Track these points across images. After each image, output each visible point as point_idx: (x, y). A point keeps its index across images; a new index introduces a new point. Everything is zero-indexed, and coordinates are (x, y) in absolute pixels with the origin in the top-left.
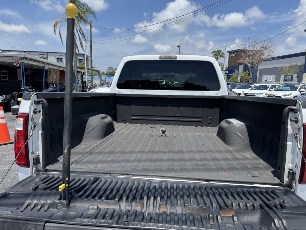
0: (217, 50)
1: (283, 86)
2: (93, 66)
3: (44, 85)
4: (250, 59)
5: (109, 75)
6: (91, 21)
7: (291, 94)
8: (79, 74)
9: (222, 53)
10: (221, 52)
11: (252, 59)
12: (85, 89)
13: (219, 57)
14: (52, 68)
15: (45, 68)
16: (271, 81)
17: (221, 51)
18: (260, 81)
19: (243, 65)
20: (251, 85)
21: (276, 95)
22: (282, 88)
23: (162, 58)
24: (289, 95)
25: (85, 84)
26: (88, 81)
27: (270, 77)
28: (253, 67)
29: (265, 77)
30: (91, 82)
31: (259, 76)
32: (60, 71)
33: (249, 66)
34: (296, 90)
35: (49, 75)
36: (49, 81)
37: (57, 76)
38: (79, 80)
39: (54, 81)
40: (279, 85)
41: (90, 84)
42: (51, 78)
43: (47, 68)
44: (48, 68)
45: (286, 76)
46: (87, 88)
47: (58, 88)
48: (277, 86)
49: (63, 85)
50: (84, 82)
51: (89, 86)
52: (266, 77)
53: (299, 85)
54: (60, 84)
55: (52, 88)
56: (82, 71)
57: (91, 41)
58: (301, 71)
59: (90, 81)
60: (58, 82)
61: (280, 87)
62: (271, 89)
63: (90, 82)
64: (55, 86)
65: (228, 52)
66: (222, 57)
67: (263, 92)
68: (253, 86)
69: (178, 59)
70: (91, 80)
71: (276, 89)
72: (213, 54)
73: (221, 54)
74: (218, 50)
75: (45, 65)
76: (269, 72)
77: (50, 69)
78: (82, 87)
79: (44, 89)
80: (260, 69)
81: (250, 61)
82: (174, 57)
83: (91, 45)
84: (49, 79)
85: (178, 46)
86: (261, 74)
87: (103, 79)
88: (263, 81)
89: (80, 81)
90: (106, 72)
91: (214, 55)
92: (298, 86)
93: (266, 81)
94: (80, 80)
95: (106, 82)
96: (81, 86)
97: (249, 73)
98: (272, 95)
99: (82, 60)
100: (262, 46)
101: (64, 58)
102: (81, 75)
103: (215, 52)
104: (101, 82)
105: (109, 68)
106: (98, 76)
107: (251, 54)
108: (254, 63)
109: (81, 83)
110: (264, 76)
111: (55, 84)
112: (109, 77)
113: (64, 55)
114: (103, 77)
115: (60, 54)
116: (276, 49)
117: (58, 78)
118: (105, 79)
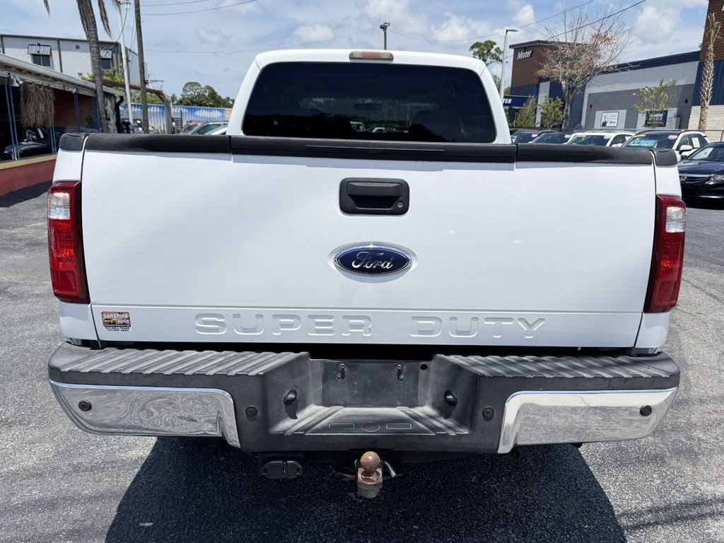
0: (483, 41)
1: (642, 138)
3: (14, 133)
4: (568, 67)
5: (188, 104)
8: (108, 101)
9: (498, 50)
10: (495, 47)
11: (571, 67)
14: (30, 83)
15: (12, 81)
16: (615, 124)
17: (495, 44)
18: (590, 126)
19: (548, 83)
20: (567, 136)
22: (639, 143)
23: (357, 56)
26: (135, 120)
27: (612, 114)
28: (574, 88)
29: (601, 116)
30: (145, 124)
31: (587, 111)
32: (56, 91)
33: (564, 86)
34: (670, 147)
35: (25, 104)
36: (26, 121)
37: (46, 106)
38: (109, 119)
39: (40, 121)
40: (633, 135)
41: (140, 129)
42: (32, 111)
43: (17, 82)
44: (21, 82)
45: (652, 112)
47: (53, 140)
48: (627, 138)
50: (124, 123)
52: (604, 114)
53: (679, 135)
56: (117, 92)
57: (137, 6)
58: (686, 101)
59: (139, 122)
60: (50, 124)
61: (634, 139)
63: (139, 125)
64: (42, 136)
65: (511, 47)
66: (497, 59)
68: (571, 137)
69: (395, 62)
70: (144, 117)
71: (624, 144)
72: (472, 52)
73: (493, 51)
74: (486, 42)
75: (11, 74)
76: (610, 102)
77: (26, 84)
79: (15, 142)
80: (590, 95)
81: (565, 72)
82: (386, 57)
83: (139, 16)
84: (25, 114)
85: (381, 27)
86: (591, 106)
87: (173, 116)
88: (597, 125)
89: (113, 121)
90: (179, 97)
91: (475, 53)
92: (675, 137)
93: (604, 124)
94: (111, 119)
95: (184, 123)
97: (564, 105)
99: (109, 59)
100: (597, 32)
101: (55, 54)
102: (113, 103)
103: (478, 47)
104: (169, 125)
105: (187, 85)
106: (160, 107)
107: (568, 53)
108: (576, 77)
109: (116, 128)
110: (598, 113)
111: (42, 130)
112: (192, 111)
113: (54, 44)
114: (175, 111)
115: (42, 42)
116: (630, 41)
117: (51, 111)
118: (179, 117)
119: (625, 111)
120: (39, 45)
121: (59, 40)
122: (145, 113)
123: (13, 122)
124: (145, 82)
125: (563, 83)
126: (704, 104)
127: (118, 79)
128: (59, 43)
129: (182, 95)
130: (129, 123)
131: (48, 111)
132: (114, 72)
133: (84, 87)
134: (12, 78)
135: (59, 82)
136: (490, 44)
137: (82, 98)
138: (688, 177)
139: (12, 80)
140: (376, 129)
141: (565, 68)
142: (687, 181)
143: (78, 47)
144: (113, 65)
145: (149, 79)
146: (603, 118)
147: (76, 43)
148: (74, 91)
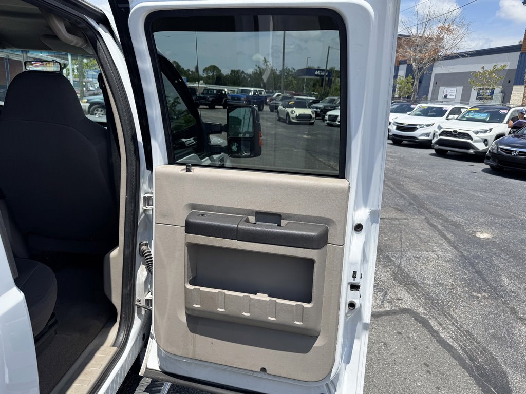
1: (476, 111)
7: (491, 130)
11: (420, 52)
16: (454, 97)
18: (435, 99)
19: (406, 65)
20: (412, 106)
21: (459, 131)
22: (473, 116)
24: (486, 132)
27: (452, 89)
28: (422, 68)
29: (443, 91)
31: (433, 86)
33: (414, 66)
34: (501, 121)
40: (469, 108)
45: (483, 89)
48: (463, 111)
52: (446, 89)
53: (509, 110)
58: (509, 82)
61: (469, 112)
62: (451, 117)
67: (433, 123)
68: (416, 107)
71: (461, 116)
76: (451, 80)
80: (436, 75)
81: (415, 56)
86: (436, 83)
88: (440, 98)
93: (446, 97)
97: (414, 82)
98: (452, 130)
100: (442, 25)
107: (418, 41)
108: (424, 59)
110: (441, 88)
116: (468, 32)
119: (462, 87)
125: (413, 64)
138: (520, 152)
141: (416, 52)
142: (519, 155)
146: (445, 93)
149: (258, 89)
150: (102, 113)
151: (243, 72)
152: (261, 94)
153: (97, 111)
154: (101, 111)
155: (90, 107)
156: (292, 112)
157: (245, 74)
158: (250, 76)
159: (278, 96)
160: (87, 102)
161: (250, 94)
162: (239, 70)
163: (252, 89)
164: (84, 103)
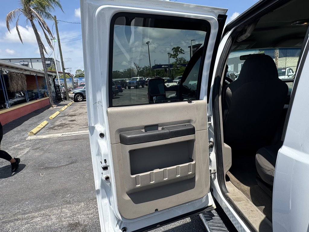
0: (176, 47)
2: (65, 67)
3: (6, 95)
5: (78, 77)
6: (55, 17)
8: (50, 78)
9: (181, 49)
10: (180, 49)
12: (59, 93)
13: (178, 53)
14: (13, 72)
17: (180, 47)
25: (59, 88)
26: (61, 84)
30: (65, 86)
32: (27, 75)
35: (11, 82)
36: (12, 89)
37: (22, 82)
38: (51, 85)
39: (20, 89)
41: (64, 87)
42: (15, 84)
43: (6, 72)
44: (8, 72)
46: (61, 93)
47: (27, 96)
49: (33, 92)
50: (57, 86)
51: (64, 90)
54: (28, 91)
55: (19, 97)
56: (54, 74)
57: (59, 40)
59: (63, 85)
60: (25, 89)
63: (63, 86)
64: (23, 95)
66: (182, 53)
70: (65, 83)
73: (179, 50)
75: (2, 68)
77: (10, 73)
78: (56, 92)
79: (7, 100)
83: (60, 43)
84: (11, 86)
85: (147, 43)
87: (74, 82)
89: (53, 85)
91: (174, 51)
92: (285, 70)
94: (52, 85)
96: (54, 91)
99: (49, 64)
101: (30, 64)
102: (52, 78)
103: (174, 49)
104: (73, 85)
105: (77, 71)
106: (69, 79)
109: (54, 88)
111: (23, 92)
112: (81, 79)
113: (29, 61)
114: (75, 80)
115: (24, 60)
117: (25, 84)
118: (77, 82)
120: (24, 61)
121: (31, 59)
122: (65, 81)
123: (5, 91)
124: (64, 69)
126: (277, 58)
127: (53, 70)
128: (31, 60)
129: (76, 74)
130: (59, 86)
131: (24, 84)
132: (51, 68)
133: (39, 73)
134: (3, 70)
135: (28, 71)
136: (178, 48)
137: (39, 77)
139: (3, 71)
140: (147, 79)
143: (38, 61)
144: (51, 66)
145: (65, 68)
147: (37, 60)
148: (35, 74)
149: (141, 77)
150: (81, 98)
151: (119, 71)
152: (142, 79)
153: (79, 97)
154: (81, 97)
155: (75, 96)
156: (167, 85)
157: (120, 72)
158: (122, 73)
159: (148, 79)
160: (73, 93)
161: (138, 80)
162: (117, 71)
163: (138, 78)
164: (72, 94)
